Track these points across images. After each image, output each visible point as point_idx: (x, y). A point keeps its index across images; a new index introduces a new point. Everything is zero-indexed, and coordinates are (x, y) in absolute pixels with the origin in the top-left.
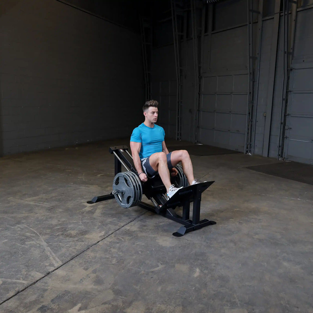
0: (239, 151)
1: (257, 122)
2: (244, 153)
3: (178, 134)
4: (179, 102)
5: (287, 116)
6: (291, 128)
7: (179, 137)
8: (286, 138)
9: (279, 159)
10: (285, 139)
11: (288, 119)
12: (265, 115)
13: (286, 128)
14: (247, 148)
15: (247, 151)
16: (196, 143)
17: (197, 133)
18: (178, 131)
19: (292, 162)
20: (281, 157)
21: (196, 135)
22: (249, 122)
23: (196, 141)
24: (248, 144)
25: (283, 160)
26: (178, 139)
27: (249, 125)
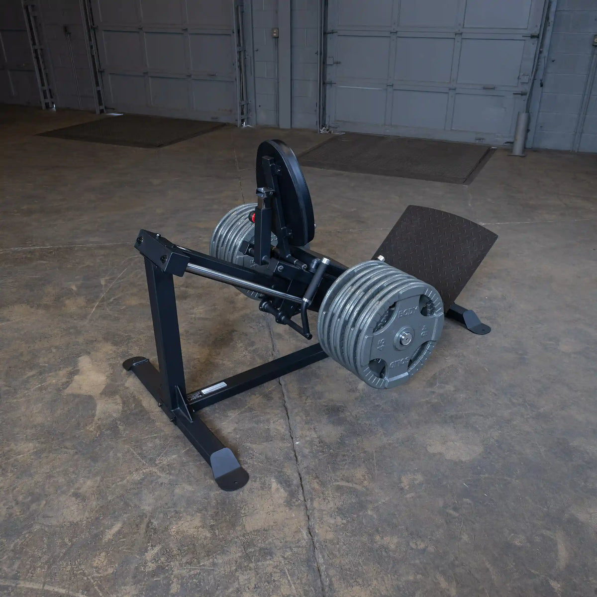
0: (223, 120)
1: (257, 51)
2: (238, 126)
3: (44, 92)
4: (27, 8)
5: (329, 36)
6: (340, 63)
7: (48, 100)
8: (331, 83)
9: (320, 131)
10: (328, 86)
11: (331, 40)
12: (275, 35)
13: (329, 61)
14: (242, 113)
15: (243, 121)
16: (102, 111)
17: (100, 88)
18: (43, 85)
19: (348, 134)
20: (323, 126)
21: (99, 92)
22: (239, 53)
23: (102, 107)
24: (242, 104)
25: (328, 132)
26: (47, 105)
27: (239, 61)
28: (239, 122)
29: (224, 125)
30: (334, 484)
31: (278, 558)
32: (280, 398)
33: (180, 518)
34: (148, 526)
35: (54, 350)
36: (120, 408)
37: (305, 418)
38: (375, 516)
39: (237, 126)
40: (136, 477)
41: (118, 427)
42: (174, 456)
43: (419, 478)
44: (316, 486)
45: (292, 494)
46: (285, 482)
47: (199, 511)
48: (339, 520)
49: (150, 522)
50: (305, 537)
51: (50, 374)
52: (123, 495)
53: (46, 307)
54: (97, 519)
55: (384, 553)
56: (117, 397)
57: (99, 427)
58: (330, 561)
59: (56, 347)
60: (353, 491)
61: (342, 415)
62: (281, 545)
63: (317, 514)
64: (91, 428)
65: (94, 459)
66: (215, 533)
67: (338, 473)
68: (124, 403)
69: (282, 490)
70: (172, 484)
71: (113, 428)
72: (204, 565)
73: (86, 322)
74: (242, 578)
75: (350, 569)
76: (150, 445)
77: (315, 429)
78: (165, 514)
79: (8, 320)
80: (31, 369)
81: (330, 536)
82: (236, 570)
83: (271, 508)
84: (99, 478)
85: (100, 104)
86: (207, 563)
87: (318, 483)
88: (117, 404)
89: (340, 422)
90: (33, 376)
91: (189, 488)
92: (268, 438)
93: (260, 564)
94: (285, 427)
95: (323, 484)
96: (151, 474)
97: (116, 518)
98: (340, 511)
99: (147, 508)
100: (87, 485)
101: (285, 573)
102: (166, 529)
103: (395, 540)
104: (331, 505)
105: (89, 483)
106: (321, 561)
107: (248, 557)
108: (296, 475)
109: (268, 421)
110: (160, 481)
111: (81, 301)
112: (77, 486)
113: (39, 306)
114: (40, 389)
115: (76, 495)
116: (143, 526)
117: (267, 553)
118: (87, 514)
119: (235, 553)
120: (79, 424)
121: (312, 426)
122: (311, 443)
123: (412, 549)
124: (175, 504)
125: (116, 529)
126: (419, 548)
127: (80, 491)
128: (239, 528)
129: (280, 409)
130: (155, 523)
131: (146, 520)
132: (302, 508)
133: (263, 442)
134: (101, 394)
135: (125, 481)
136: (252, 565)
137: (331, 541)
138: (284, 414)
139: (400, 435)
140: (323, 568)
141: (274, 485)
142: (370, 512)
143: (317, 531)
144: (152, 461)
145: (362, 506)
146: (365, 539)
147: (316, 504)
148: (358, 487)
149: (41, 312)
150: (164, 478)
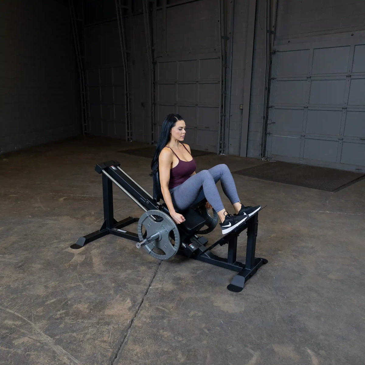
0: (211, 150)
1: (232, 116)
3: (128, 133)
4: (127, 94)
5: (270, 109)
6: (275, 123)
7: (129, 137)
8: (269, 134)
9: (261, 159)
11: (271, 111)
12: (241, 108)
13: (269, 122)
14: (221, 148)
15: (220, 152)
16: (153, 143)
17: (153, 132)
18: (128, 129)
19: (277, 162)
20: (263, 157)
21: (153, 134)
22: (222, 116)
23: (153, 141)
24: (221, 143)
25: (266, 160)
26: (128, 139)
27: (221, 121)
28: (218, 152)
29: (211, 153)
30: (156, 306)
31: (111, 327)
32: (155, 269)
33: (80, 303)
34: (65, 303)
35: (70, 235)
36: (83, 260)
37: (161, 279)
38: (166, 323)
39: (217, 154)
40: (73, 285)
41: (77, 266)
42: (92, 281)
43: (200, 314)
44: (147, 305)
45: (133, 306)
46: (134, 301)
47: (90, 303)
48: (148, 320)
49: (67, 302)
50: (128, 322)
51: (63, 243)
52: (63, 290)
53: (77, 218)
54: (48, 296)
55: (160, 337)
56: (84, 256)
57: (70, 265)
58: (133, 334)
59: (71, 234)
60: (163, 312)
61: (180, 282)
62: (115, 322)
63: (139, 316)
64: (66, 265)
65: (60, 276)
66: (90, 312)
67: (161, 303)
68: (85, 259)
69: (130, 304)
70: (85, 291)
71: (75, 267)
72: (78, 321)
73: (89, 227)
74: (90, 330)
75: (139, 338)
76: (86, 275)
77: (162, 284)
78: (75, 300)
79: (59, 221)
80: (56, 239)
81: (140, 325)
82: (90, 326)
83: (121, 309)
84: (57, 283)
85: (153, 140)
86: (80, 321)
87: (149, 304)
88: (82, 258)
89: (177, 284)
90: (56, 242)
91: (91, 293)
92: (138, 283)
93: (101, 326)
94: (149, 280)
95: (151, 306)
96: (79, 285)
97: (55, 297)
98: (151, 317)
99: (69, 296)
100: (52, 284)
101: (110, 333)
102: (72, 305)
103: (169, 334)
104: (149, 314)
105: (53, 283)
106: (129, 333)
107: (98, 323)
108: (141, 300)
109: (143, 277)
110: (81, 289)
111: (93, 218)
112: (48, 283)
113: (75, 218)
114: (56, 247)
115: (45, 286)
116: (64, 302)
117: (108, 324)
118: (45, 293)
119: (94, 320)
120: (62, 262)
121: (162, 283)
122: (157, 289)
123: (175, 339)
124: (81, 298)
125: (52, 301)
126: (179, 340)
127: (48, 285)
128: (101, 312)
129: (152, 273)
130: (69, 302)
131: (66, 301)
132: (135, 312)
133: (135, 284)
134: (79, 254)
135: (67, 286)
136: (98, 326)
137: (139, 327)
138: (152, 276)
139: (203, 295)
140: (128, 335)
141: (129, 300)
142: (165, 321)
143: (135, 322)
144: (83, 281)
145: (163, 318)
146: (155, 330)
147: (142, 312)
148: (167, 311)
149: (74, 220)
150: (83, 288)
